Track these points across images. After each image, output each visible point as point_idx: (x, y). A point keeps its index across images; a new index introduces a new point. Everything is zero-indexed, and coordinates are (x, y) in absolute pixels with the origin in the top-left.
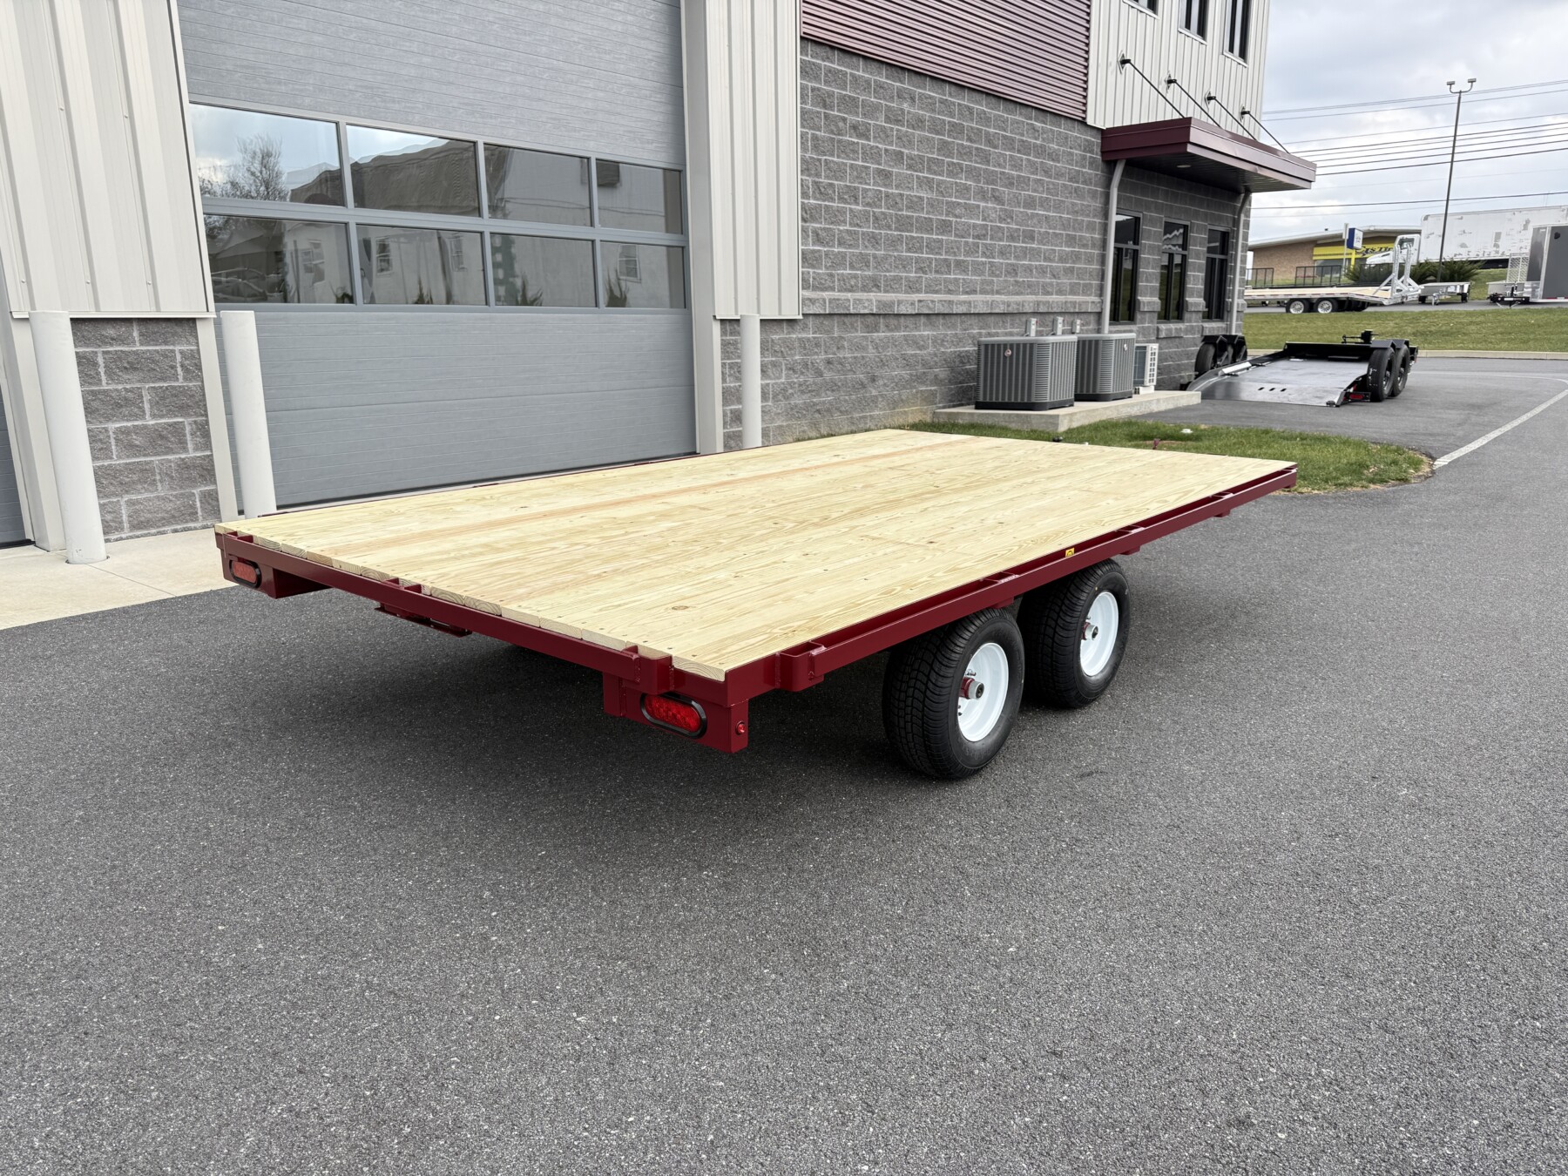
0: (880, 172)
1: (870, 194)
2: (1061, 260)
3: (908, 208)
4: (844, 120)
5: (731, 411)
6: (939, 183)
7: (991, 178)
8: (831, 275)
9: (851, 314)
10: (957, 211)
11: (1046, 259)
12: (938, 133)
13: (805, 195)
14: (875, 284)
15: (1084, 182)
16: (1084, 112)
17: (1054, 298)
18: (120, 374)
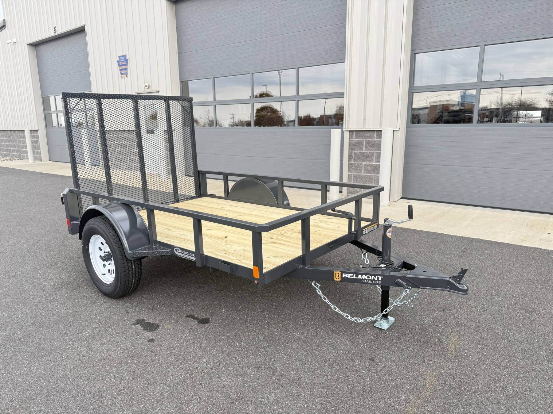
18: (369, 147)
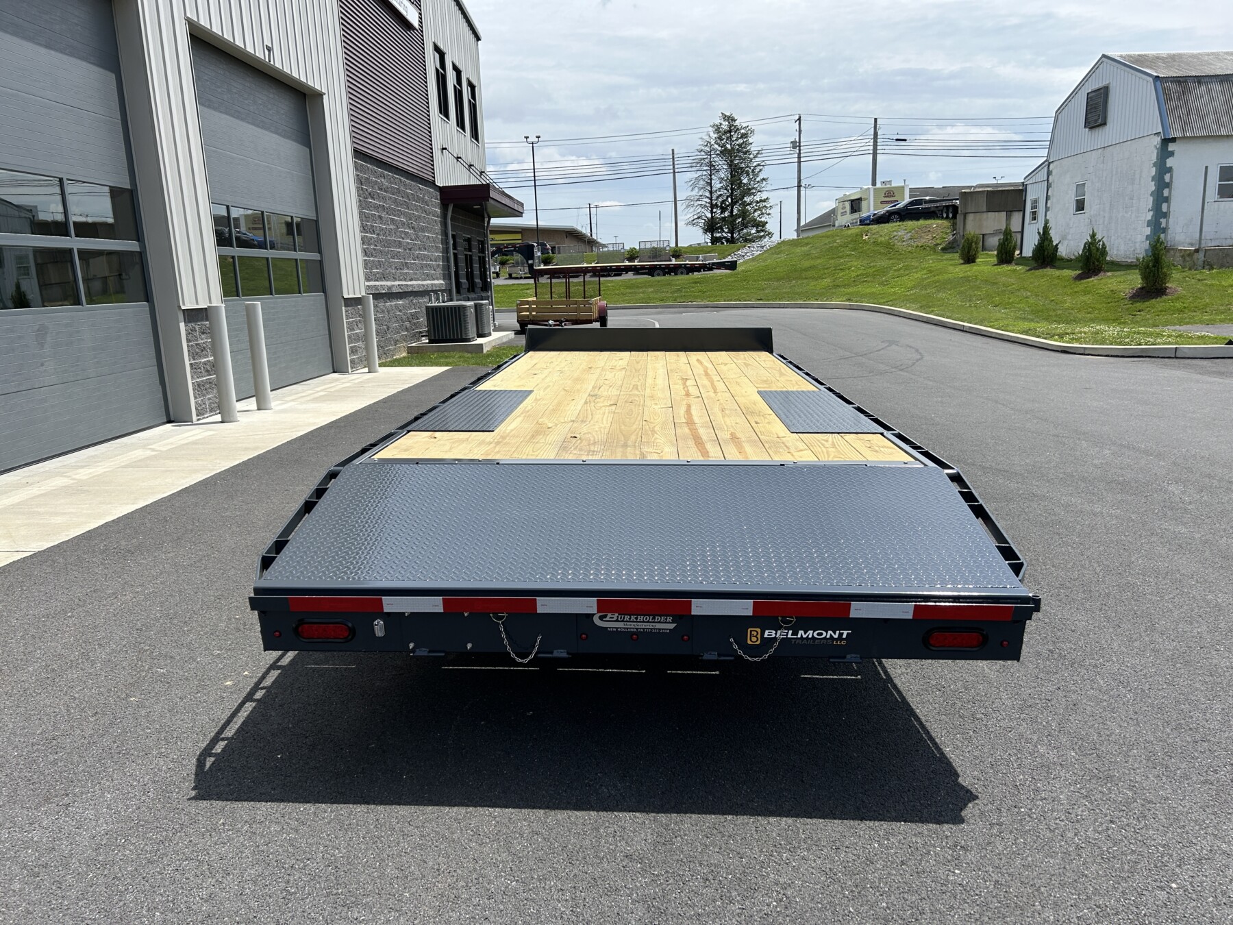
0: (379, 216)
1: (378, 228)
2: (436, 261)
3: (389, 235)
4: (367, 190)
5: (351, 347)
6: (397, 220)
7: (410, 217)
8: (371, 273)
9: (380, 293)
10: (403, 236)
11: (431, 260)
12: (393, 195)
13: (361, 232)
14: (384, 278)
15: (438, 217)
16: (434, 177)
17: (436, 282)
